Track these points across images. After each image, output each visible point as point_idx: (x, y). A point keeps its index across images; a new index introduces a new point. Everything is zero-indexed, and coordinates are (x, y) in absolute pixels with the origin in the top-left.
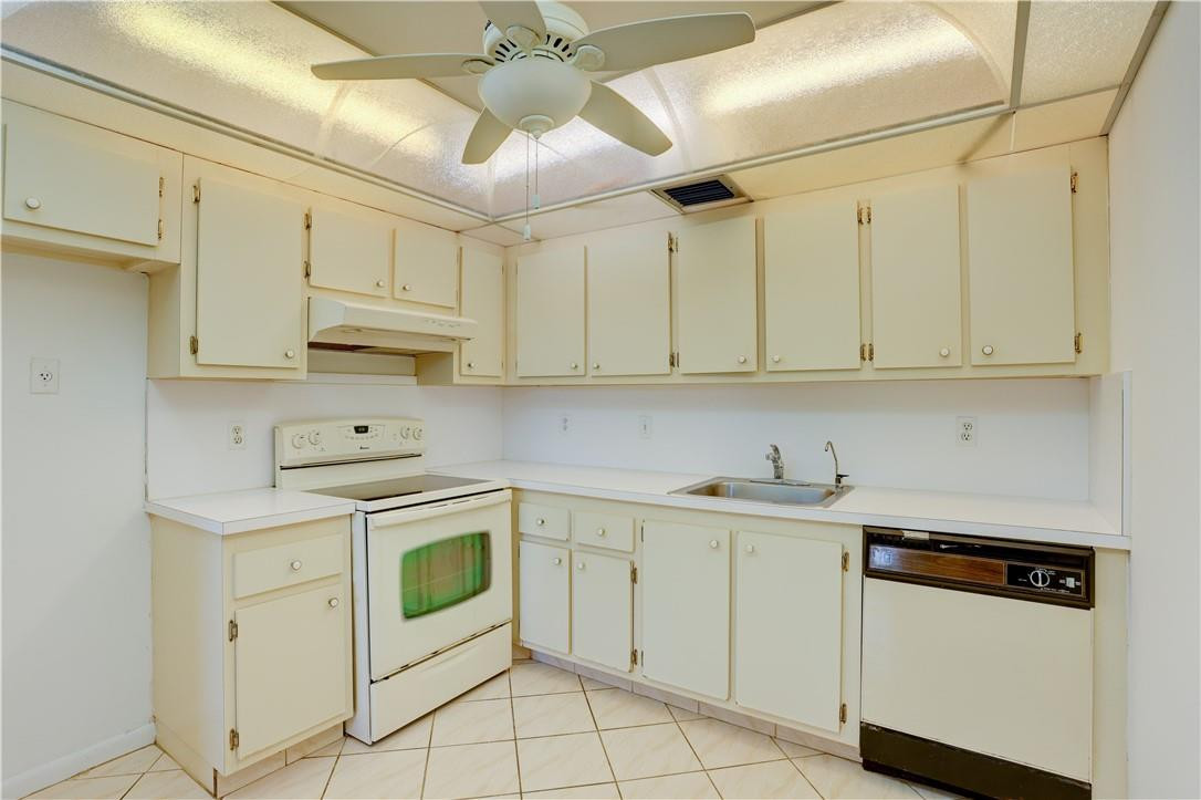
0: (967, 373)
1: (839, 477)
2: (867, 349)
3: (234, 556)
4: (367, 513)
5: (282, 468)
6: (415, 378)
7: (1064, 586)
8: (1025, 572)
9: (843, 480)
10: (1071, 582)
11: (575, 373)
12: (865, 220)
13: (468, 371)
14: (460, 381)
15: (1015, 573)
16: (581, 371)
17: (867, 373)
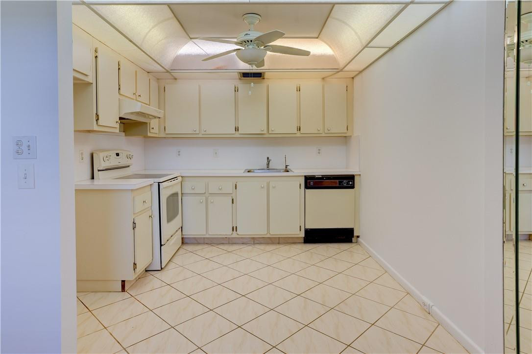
0: (324, 135)
1: (286, 166)
2: (299, 128)
3: (134, 198)
4: (159, 183)
5: (99, 171)
6: (124, 133)
7: (349, 184)
8: (342, 182)
9: (288, 167)
10: (351, 183)
11: (194, 133)
12: (298, 90)
13: (152, 131)
14: (149, 135)
15: (340, 183)
16: (197, 132)
17: (298, 135)
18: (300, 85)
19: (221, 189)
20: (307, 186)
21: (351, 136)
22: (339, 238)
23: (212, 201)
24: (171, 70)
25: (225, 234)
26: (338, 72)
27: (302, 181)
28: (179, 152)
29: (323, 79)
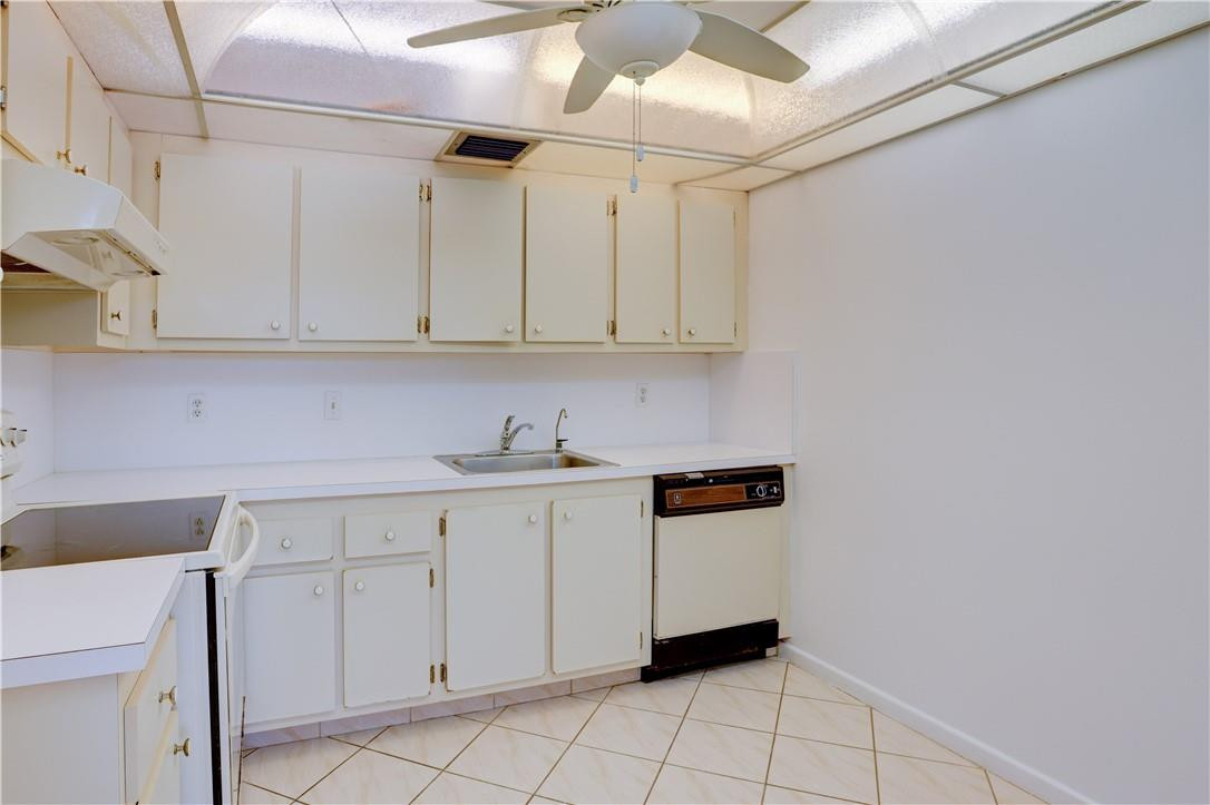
2: (611, 325)
7: (773, 493)
8: (754, 489)
10: (775, 489)
11: (272, 335)
12: (612, 211)
13: (112, 325)
14: (102, 341)
15: (751, 490)
16: (284, 333)
17: (610, 347)
18: (616, 197)
19: (394, 539)
20: (661, 508)
21: (741, 353)
22: (744, 652)
23: (360, 586)
24: (207, 92)
25: (404, 697)
26: (744, 166)
27: (647, 492)
28: (198, 403)
29: (676, 185)
